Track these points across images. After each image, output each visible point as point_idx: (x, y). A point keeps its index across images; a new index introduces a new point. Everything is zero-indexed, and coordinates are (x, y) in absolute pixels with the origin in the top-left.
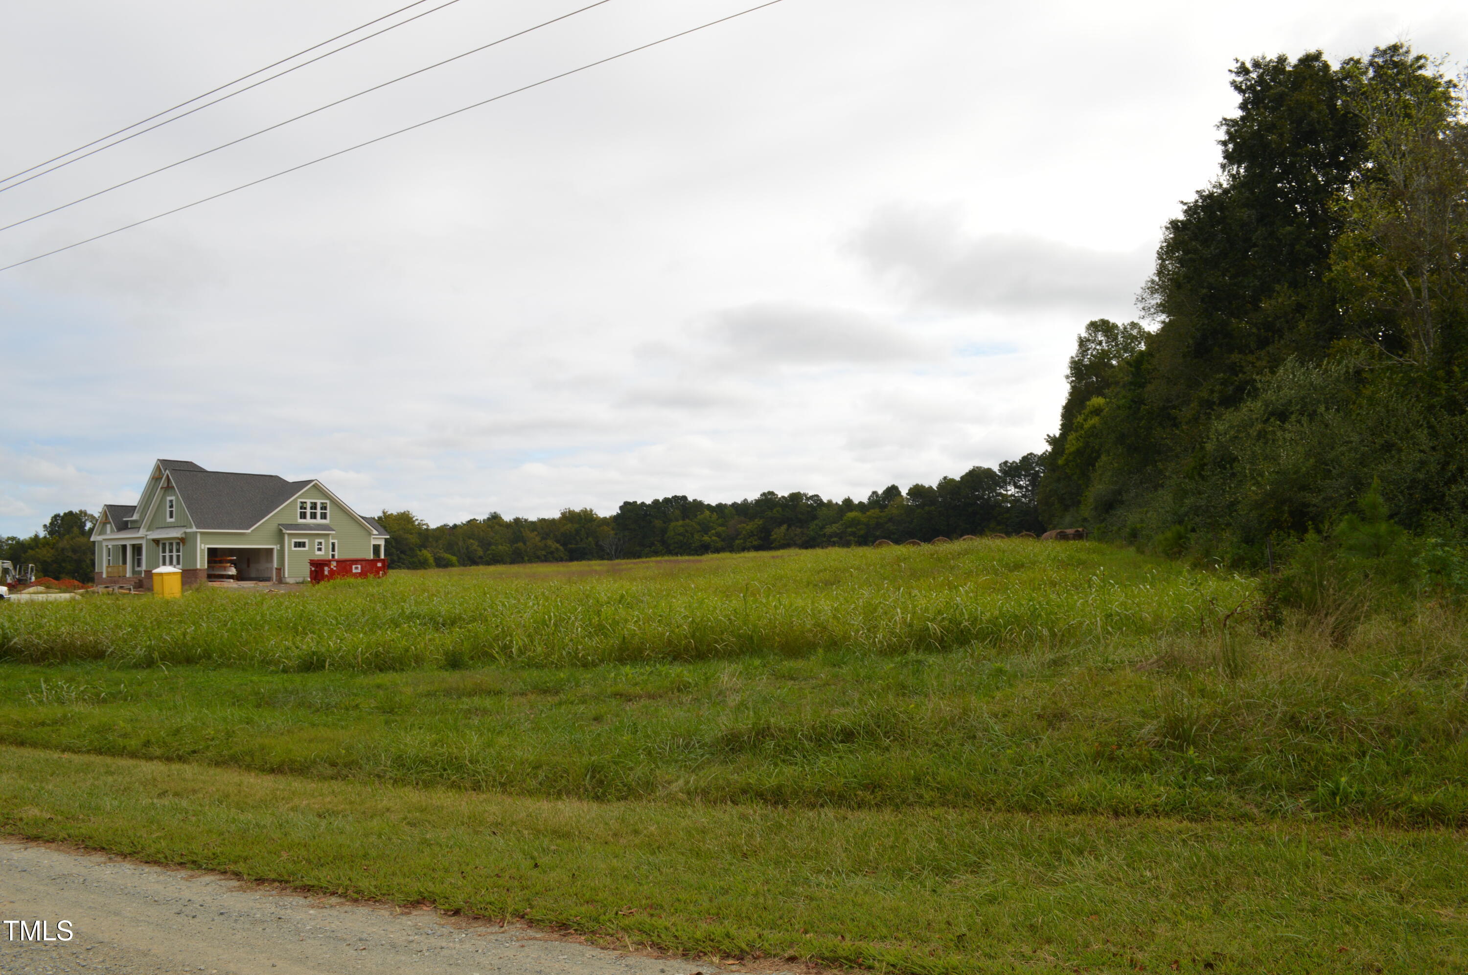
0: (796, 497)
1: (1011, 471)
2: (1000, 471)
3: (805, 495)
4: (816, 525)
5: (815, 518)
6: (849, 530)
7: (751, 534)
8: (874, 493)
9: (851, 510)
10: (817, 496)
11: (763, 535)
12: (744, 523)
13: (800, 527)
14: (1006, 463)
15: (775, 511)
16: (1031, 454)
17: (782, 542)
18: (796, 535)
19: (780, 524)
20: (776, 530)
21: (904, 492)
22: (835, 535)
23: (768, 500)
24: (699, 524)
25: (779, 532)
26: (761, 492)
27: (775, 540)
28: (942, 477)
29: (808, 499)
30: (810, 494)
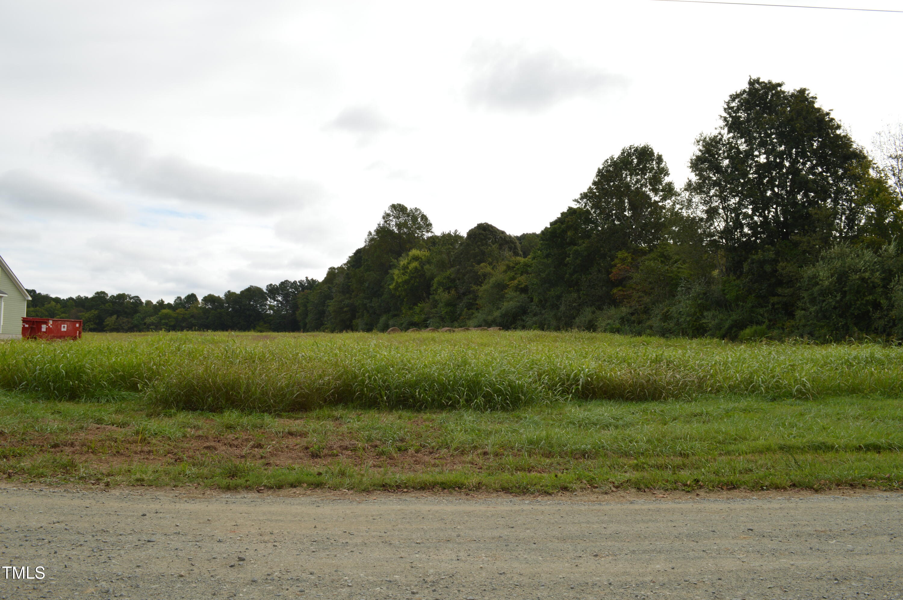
0: (122, 297)
1: (273, 290)
2: (267, 290)
3: (129, 296)
4: (139, 317)
5: (136, 312)
6: (163, 321)
7: (89, 320)
8: (179, 298)
9: (165, 308)
10: (137, 297)
11: (97, 321)
12: (83, 312)
13: (127, 318)
14: (271, 285)
15: (107, 305)
16: (287, 281)
17: (113, 327)
18: (123, 323)
19: (111, 315)
20: (108, 318)
21: (200, 299)
22: (153, 324)
23: (100, 296)
24: (46, 310)
25: (111, 320)
26: (96, 291)
27: (108, 325)
28: (227, 291)
29: (131, 298)
30: (133, 295)
